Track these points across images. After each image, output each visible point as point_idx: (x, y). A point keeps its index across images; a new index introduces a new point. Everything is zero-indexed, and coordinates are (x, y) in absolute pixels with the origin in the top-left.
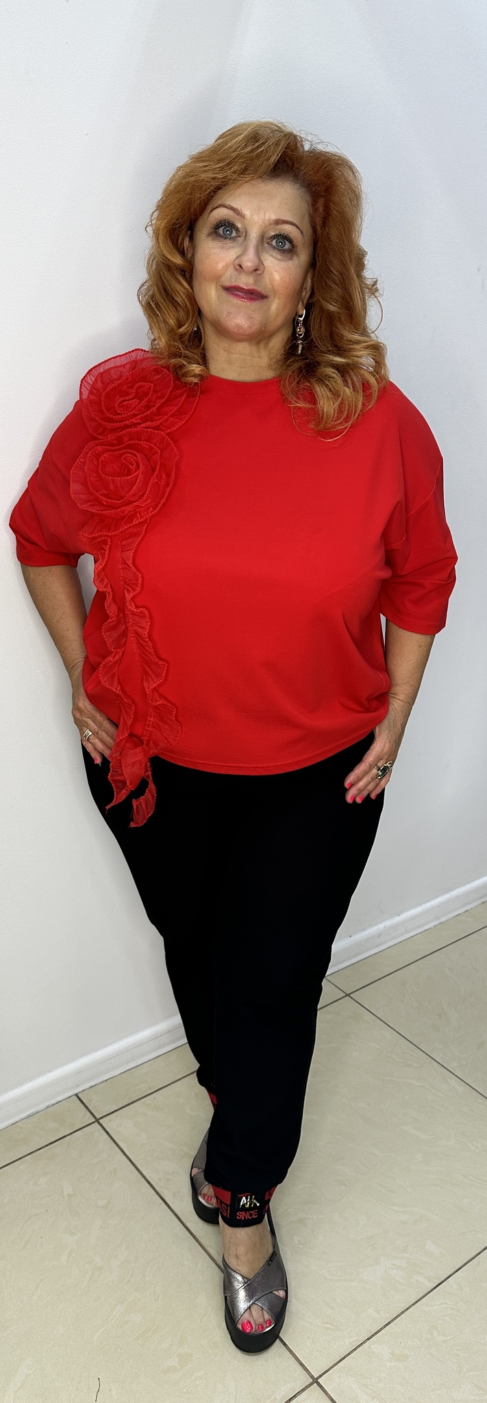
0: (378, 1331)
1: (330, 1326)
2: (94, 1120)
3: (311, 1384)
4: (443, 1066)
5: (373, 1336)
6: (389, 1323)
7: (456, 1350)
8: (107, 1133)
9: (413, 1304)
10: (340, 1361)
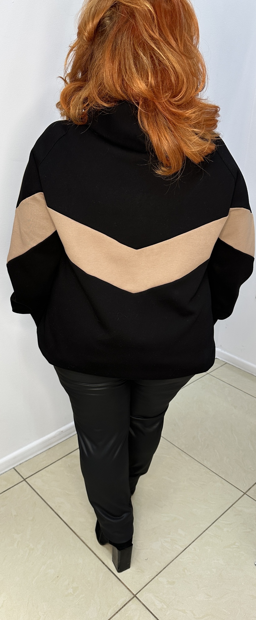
0: (161, 572)
1: (139, 570)
2: (23, 480)
3: (133, 597)
4: (178, 448)
5: (159, 574)
6: (165, 568)
7: (196, 578)
8: (30, 486)
10: (145, 586)
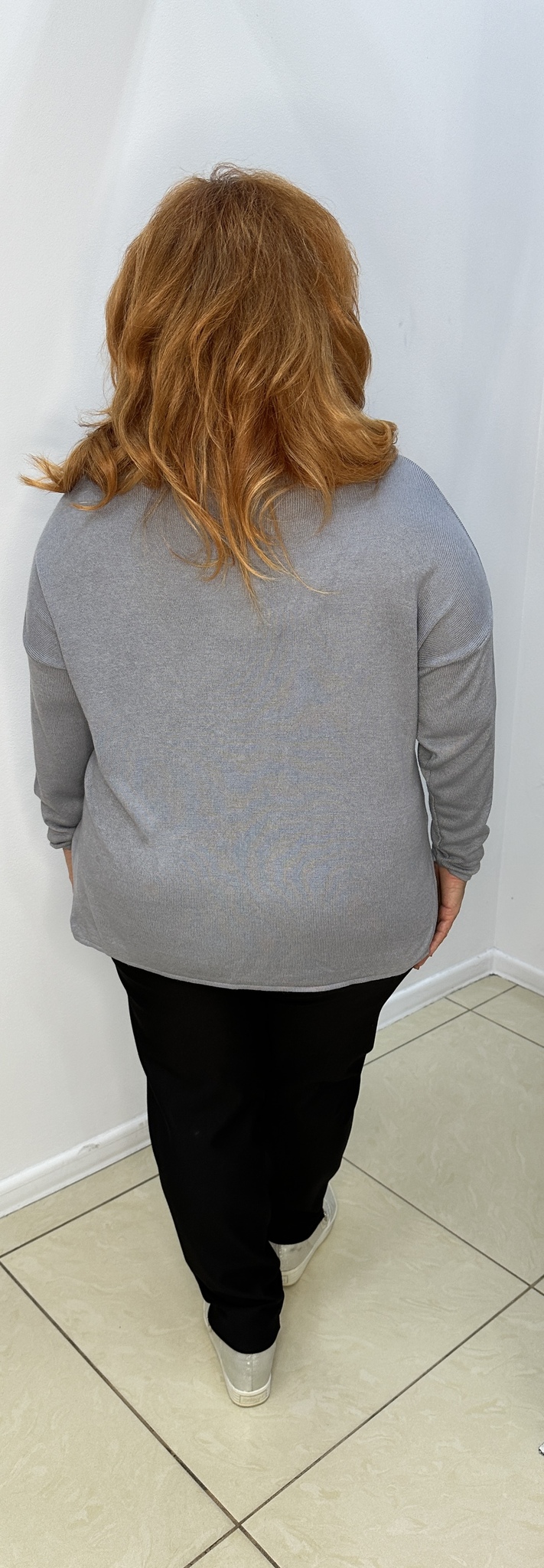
0: (308, 1469)
1: (254, 1466)
3: (235, 1529)
4: (380, 1183)
5: (302, 1474)
6: (319, 1459)
7: (394, 1483)
8: (8, 1272)
9: (346, 1438)
10: (266, 1503)
